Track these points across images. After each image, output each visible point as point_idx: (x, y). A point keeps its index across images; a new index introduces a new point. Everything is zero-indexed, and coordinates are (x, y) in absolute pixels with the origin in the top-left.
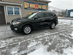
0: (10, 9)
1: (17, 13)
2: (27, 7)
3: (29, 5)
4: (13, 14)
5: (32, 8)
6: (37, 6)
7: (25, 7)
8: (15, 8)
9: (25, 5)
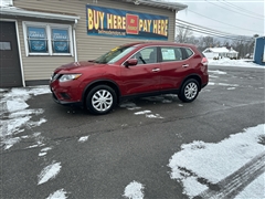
0: (35, 35)
1: (60, 48)
2: (97, 28)
3: (105, 20)
4: (46, 50)
5: (115, 30)
6: (132, 21)
7: (91, 27)
8: (53, 31)
9: (90, 19)
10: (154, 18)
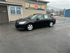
1: (18, 13)
2: (28, 7)
4: (15, 13)
5: (32, 8)
7: (26, 7)
8: (17, 8)
9: (26, 5)
10: (42, 5)
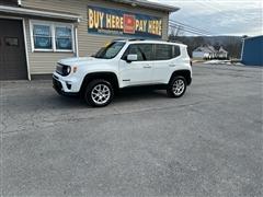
0: (40, 32)
2: (97, 26)
4: (50, 46)
5: (113, 29)
7: (91, 26)
8: (57, 29)
9: (91, 18)
10: (149, 18)
